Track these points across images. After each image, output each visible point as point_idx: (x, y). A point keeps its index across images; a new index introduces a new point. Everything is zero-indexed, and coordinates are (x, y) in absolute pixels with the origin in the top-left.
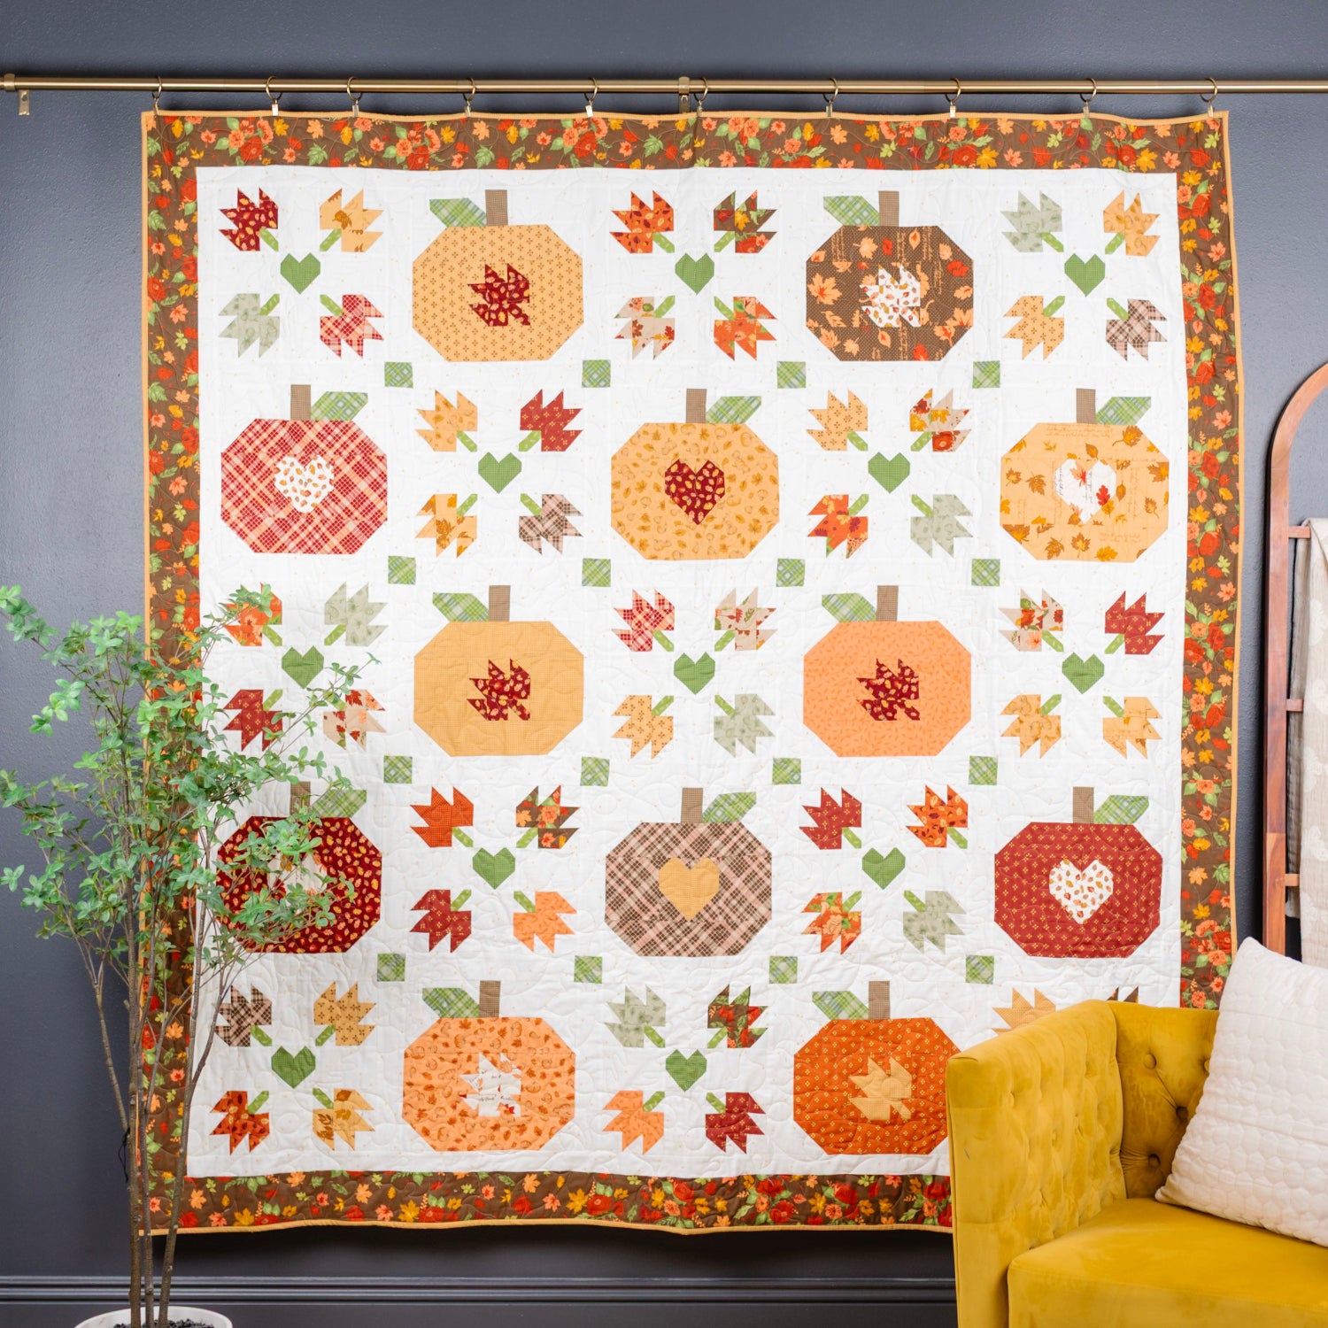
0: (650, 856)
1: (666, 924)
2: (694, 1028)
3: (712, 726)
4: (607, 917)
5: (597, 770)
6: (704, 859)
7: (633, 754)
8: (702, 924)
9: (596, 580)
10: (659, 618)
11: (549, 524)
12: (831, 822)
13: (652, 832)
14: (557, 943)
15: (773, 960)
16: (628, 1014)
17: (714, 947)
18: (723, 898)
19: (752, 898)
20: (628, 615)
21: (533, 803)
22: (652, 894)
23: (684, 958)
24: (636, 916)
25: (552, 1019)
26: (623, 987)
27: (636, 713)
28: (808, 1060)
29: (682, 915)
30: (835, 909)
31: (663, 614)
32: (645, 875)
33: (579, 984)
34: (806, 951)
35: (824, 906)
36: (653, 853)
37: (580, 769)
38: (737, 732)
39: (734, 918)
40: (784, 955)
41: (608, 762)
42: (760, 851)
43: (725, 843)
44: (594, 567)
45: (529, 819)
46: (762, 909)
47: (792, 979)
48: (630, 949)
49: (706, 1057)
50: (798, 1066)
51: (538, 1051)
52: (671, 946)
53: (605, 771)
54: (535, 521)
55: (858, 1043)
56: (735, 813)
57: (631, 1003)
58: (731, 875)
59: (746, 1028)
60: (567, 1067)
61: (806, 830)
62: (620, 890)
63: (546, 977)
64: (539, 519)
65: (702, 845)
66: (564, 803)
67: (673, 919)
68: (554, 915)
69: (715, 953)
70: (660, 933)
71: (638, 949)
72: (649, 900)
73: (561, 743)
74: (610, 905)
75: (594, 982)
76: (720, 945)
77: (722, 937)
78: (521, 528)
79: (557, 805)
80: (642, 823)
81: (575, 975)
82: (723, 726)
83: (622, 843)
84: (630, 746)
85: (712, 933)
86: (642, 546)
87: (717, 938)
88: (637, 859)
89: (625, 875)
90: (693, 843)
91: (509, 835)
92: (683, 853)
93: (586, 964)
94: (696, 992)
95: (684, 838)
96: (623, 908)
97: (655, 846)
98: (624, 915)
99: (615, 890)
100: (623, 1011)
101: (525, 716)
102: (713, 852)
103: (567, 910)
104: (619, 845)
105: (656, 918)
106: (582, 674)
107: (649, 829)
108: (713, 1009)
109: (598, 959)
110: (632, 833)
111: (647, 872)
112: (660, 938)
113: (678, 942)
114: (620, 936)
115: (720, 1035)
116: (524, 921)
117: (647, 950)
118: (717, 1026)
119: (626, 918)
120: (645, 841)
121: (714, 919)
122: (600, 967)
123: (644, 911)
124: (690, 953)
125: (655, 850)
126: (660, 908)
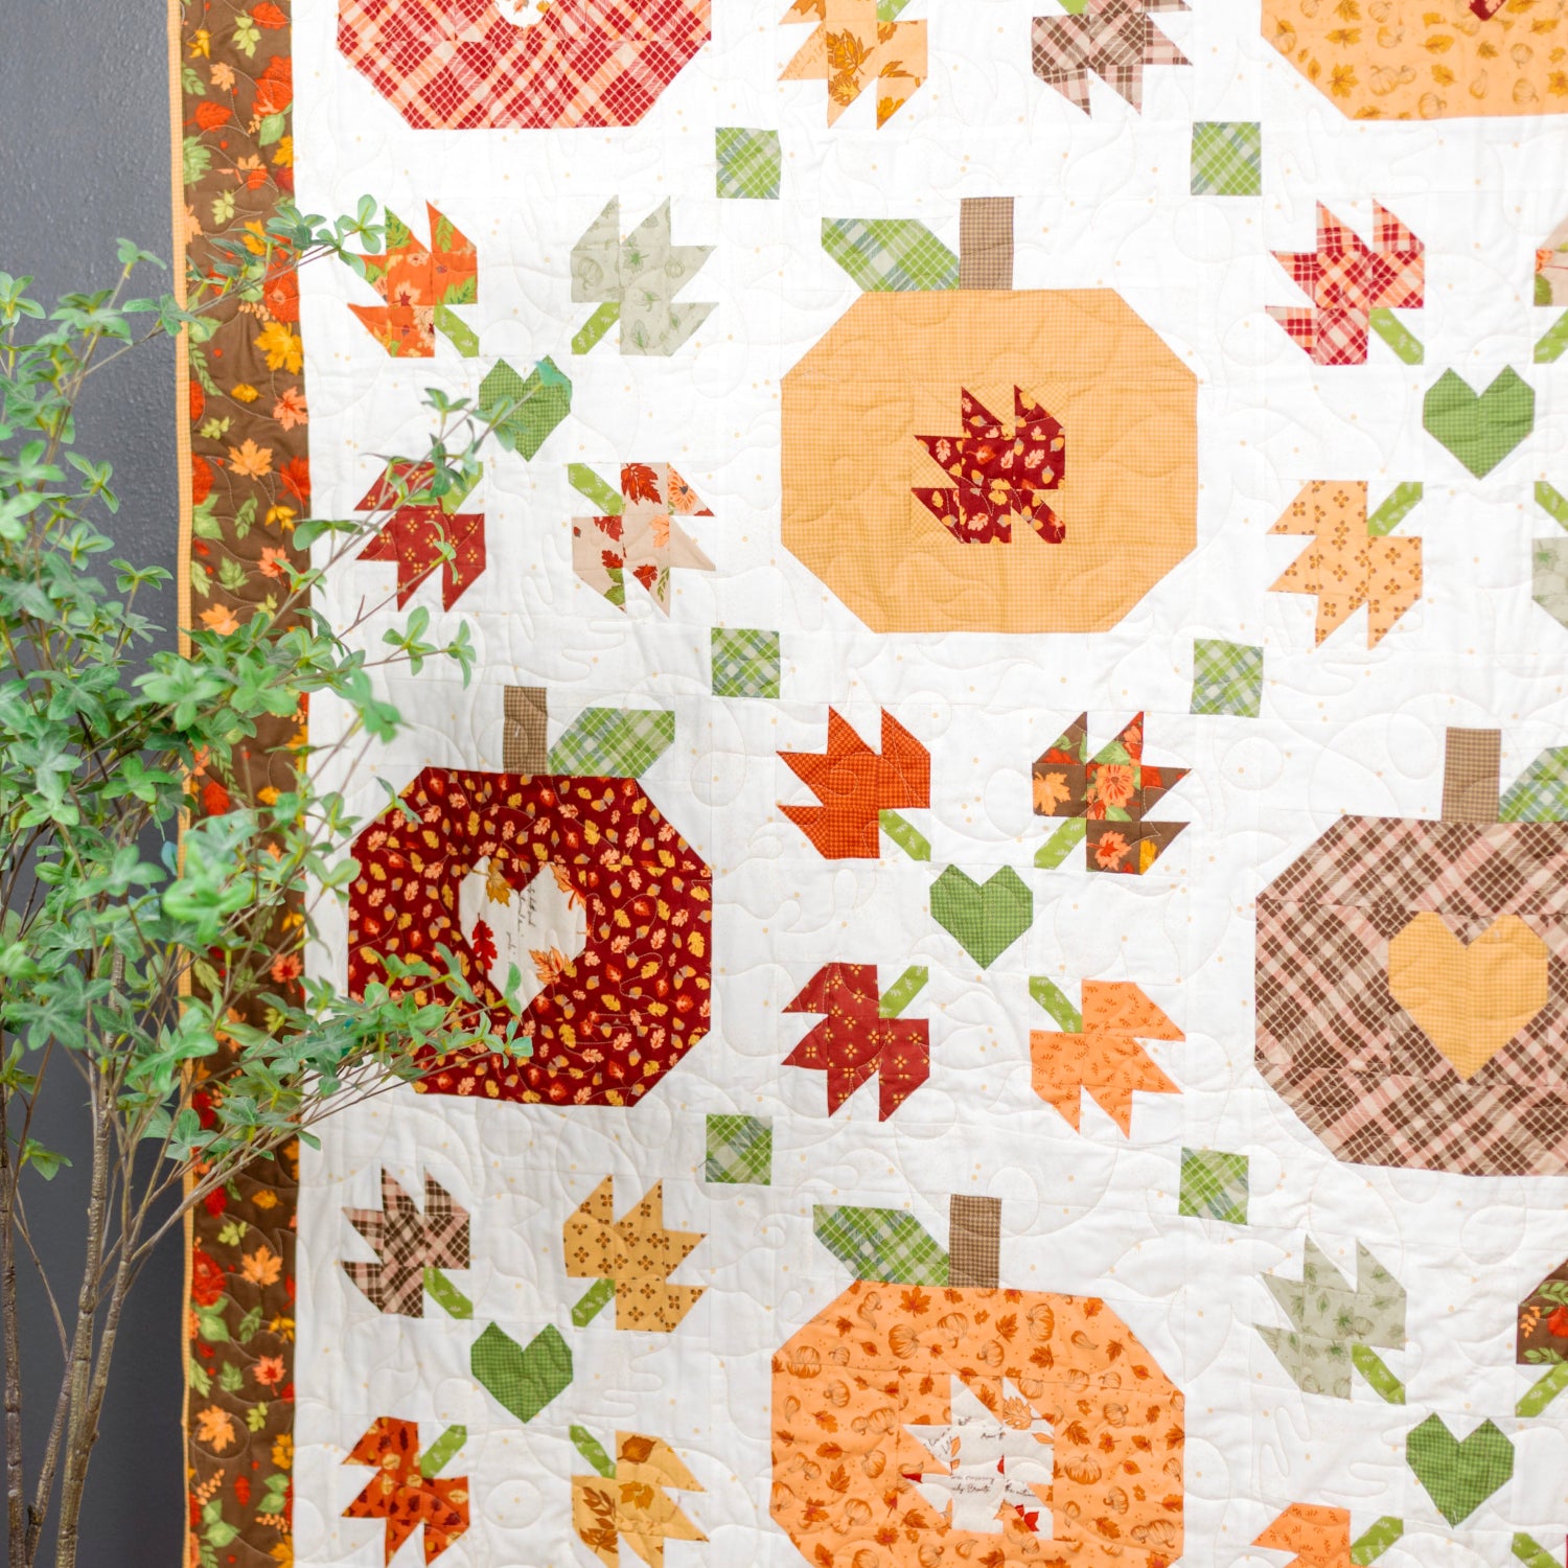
0: (1364, 902)
1: (1407, 1083)
2: (1480, 1361)
3: (1527, 564)
4: (1260, 1055)
5: (1233, 674)
6: (1506, 919)
7: (1321, 635)
8: (1501, 1090)
9: (1225, 176)
10: (1384, 275)
11: (1107, 36)
13: (1370, 840)
14: (1136, 1112)
16: (1311, 1308)
17: (1533, 1150)
18: (1560, 1024)
20: (1305, 268)
21: (1075, 753)
22: (1371, 1003)
23: (1453, 1178)
24: (1332, 1058)
25: (1127, 1302)
26: (1299, 1237)
27: (1326, 527)
29: (1448, 1062)
31: (1396, 265)
32: (1354, 951)
33: (1192, 1220)
36: (1373, 895)
37: (1190, 670)
41: (1258, 654)
43: (1563, 876)
44: (1221, 143)
45: (1064, 795)
48: (1316, 1141)
49: (1510, 1437)
51: (1095, 1379)
52: (1421, 1141)
53: (1254, 678)
54: (1071, 29)
57: (1320, 1279)
60: (1164, 1426)
62: (1292, 986)
63: (1111, 1197)
64: (1082, 23)
65: (1497, 881)
66: (1152, 757)
67: (1426, 1071)
68: (1129, 1041)
69: (1537, 1166)
70: (1393, 1105)
71: (1338, 1143)
72: (1362, 1019)
73: (1143, 603)
74: (1267, 1025)
75: (1227, 1217)
76: (1549, 1147)
77: (1557, 1127)
78: (1038, 49)
79: (1134, 762)
80: (1345, 818)
81: (1182, 1197)
82: (1560, 566)
83: (1296, 866)
84: (1315, 613)
85: (1529, 1113)
86: (1340, 84)
87: (1543, 1127)
88: (1334, 909)
89: (1302, 949)
90: (1475, 875)
91: (1018, 835)
92: (1449, 900)
93: (1209, 1172)
94: (1484, 1268)
95: (1452, 860)
96: (1299, 1035)
97: (1378, 879)
98: (1301, 1053)
99: (1280, 986)
100: (1300, 1299)
101: (1052, 534)
102: (1530, 901)
103: (1160, 1031)
104: (1289, 872)
105: (1382, 1066)
106: (1192, 424)
107: (1363, 832)
108: (1531, 1313)
109: (1238, 1160)
110: (1320, 842)
111: (1359, 944)
112: (1392, 1119)
113: (1437, 1133)
114: (1293, 1106)
115: (1550, 1382)
116: (1055, 1053)
117: (1359, 1146)
118: (1543, 1360)
119: (1306, 1061)
120: (1352, 864)
121: (1533, 1077)
122: (1244, 1182)
123: (1350, 1044)
124: (1467, 1165)
125: (1379, 890)
126: (1392, 1041)
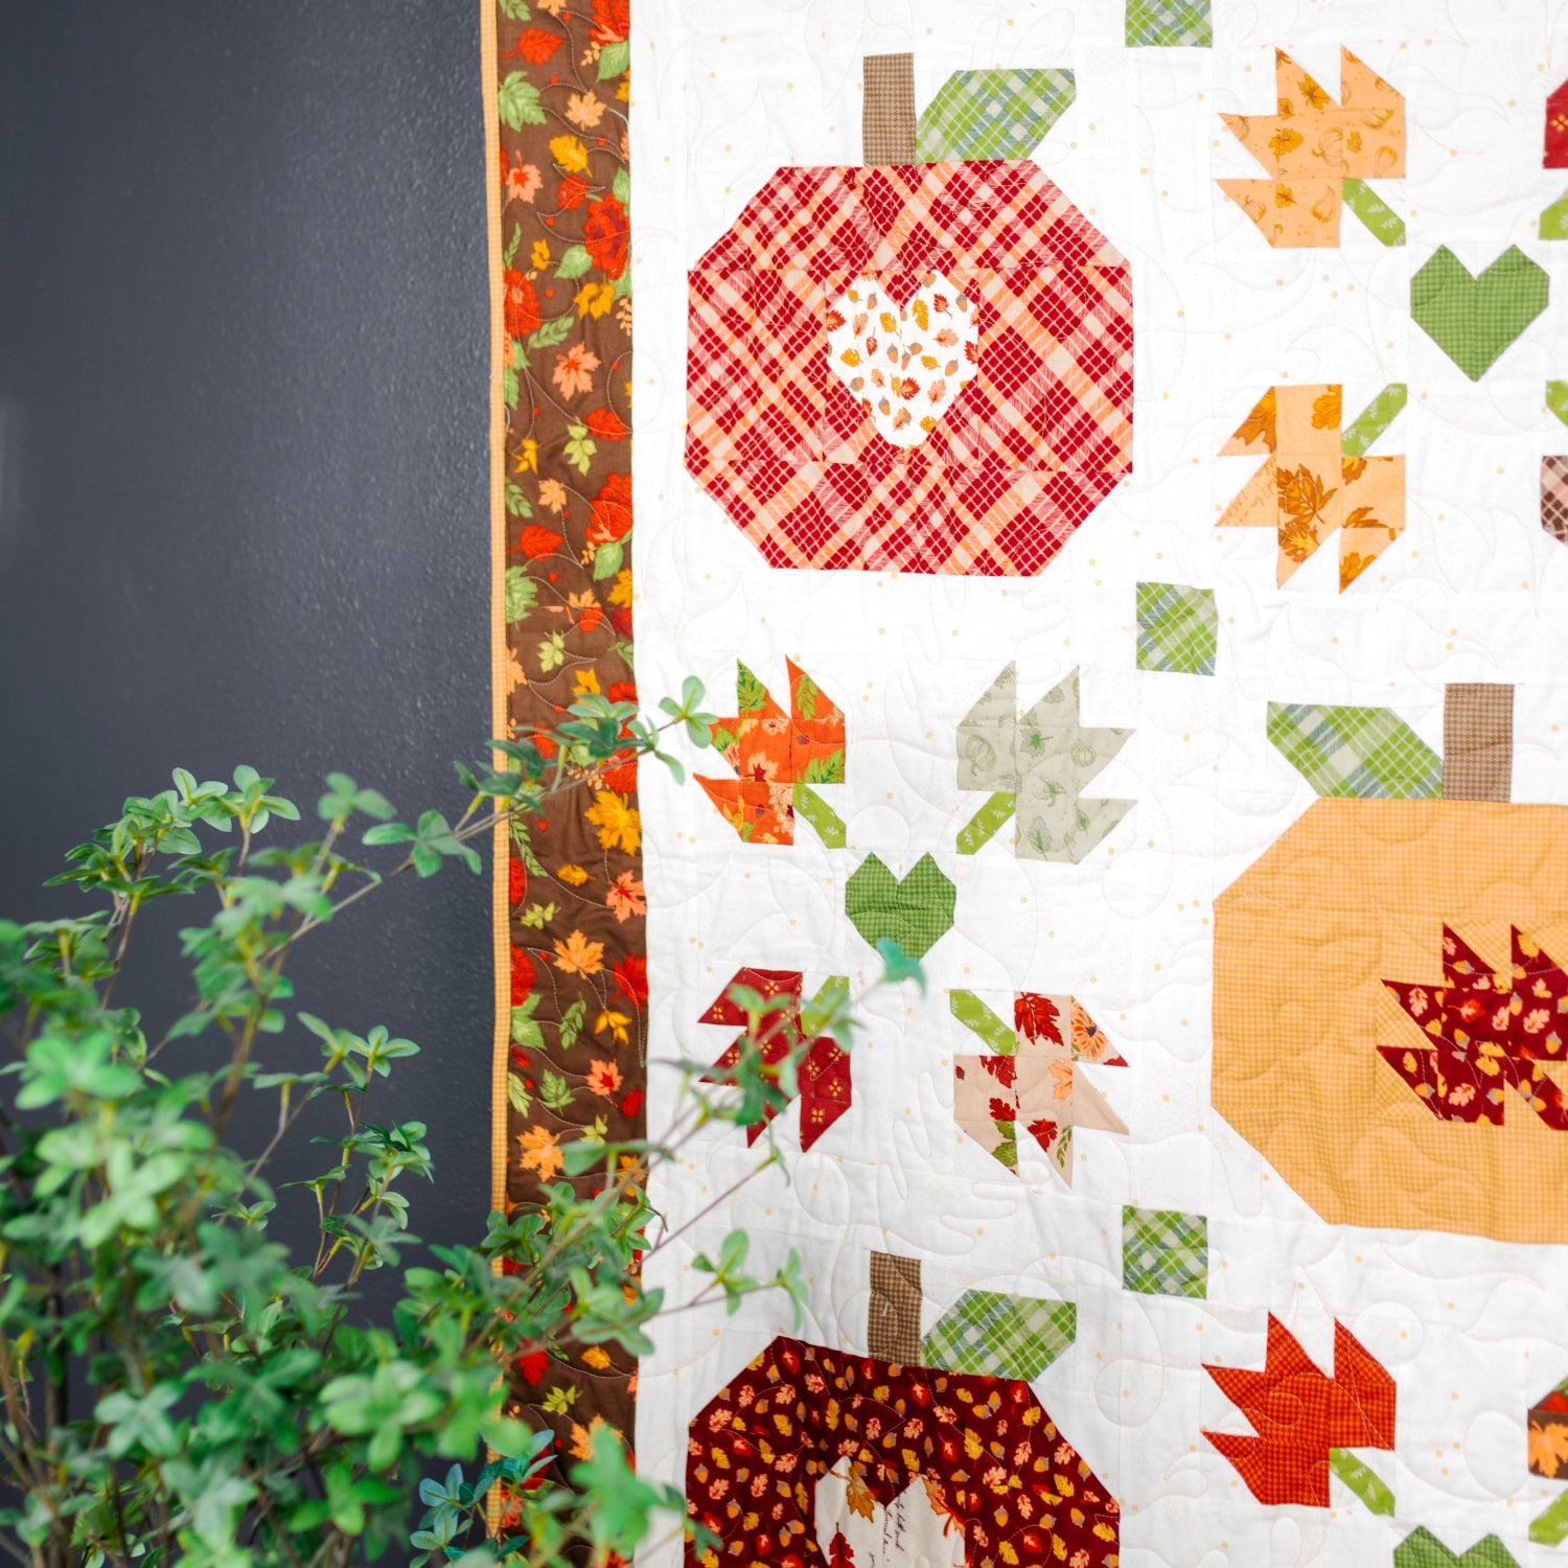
78: (1549, 496)
91: (1509, 1497)
101: (1558, 1117)
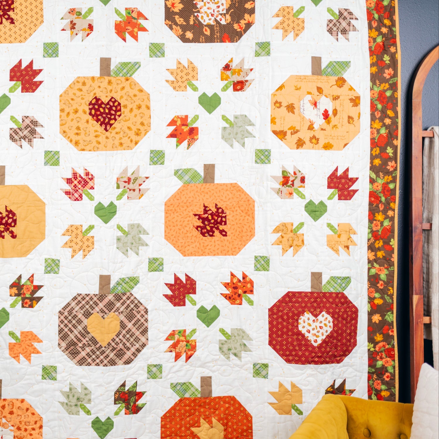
1: (91, 348)
2: (107, 405)
3: (115, 241)
4: (59, 345)
5: (53, 265)
6: (112, 313)
7: (73, 256)
8: (111, 349)
9: (51, 162)
10: (86, 183)
11: (26, 132)
12: (180, 292)
13: (83, 299)
14: (32, 358)
15: (149, 367)
16: (71, 397)
17: (117, 360)
18: (122, 334)
19: (137, 333)
20: (69, 181)
21: (19, 283)
22: (83, 332)
23: (101, 367)
24: (75, 344)
25: (30, 399)
26: (68, 382)
27: (74, 235)
28: (168, 420)
29: (100, 344)
30: (182, 338)
31: (88, 181)
32: (80, 322)
33: (45, 380)
34: (167, 361)
35: (177, 337)
36: (84, 310)
37: (44, 265)
38: (129, 244)
39: (128, 344)
40: (155, 364)
41: (59, 261)
42: (141, 307)
43: (123, 304)
44: (51, 155)
45: (16, 292)
46: (143, 339)
47: (160, 376)
48: (72, 362)
49: (113, 420)
50: (163, 423)
51: (23, 416)
52: (94, 360)
53: (58, 266)
54: (18, 131)
55: (195, 410)
56: (128, 288)
57: (73, 391)
58: (126, 321)
59: (135, 403)
60: (38, 425)
61: (166, 296)
62: (66, 330)
63: (26, 377)
64: (20, 129)
65: (110, 306)
66: (36, 283)
67: (95, 346)
68: (31, 344)
69: (118, 363)
70: (88, 353)
71: (77, 362)
72: (82, 336)
73: (34, 251)
74: (61, 338)
75: (52, 379)
76: (120, 359)
77: (122, 355)
78: (11, 135)
79: (32, 284)
80: (78, 294)
81: (42, 376)
82: (122, 241)
83: (67, 305)
84: (71, 252)
85: (116, 353)
86: (77, 143)
87: (119, 355)
88: (75, 313)
89: (69, 322)
90: (106, 305)
91: (6, 301)
92: (100, 310)
93: (48, 370)
94: (107, 385)
95: (101, 302)
96: (68, 340)
97: (85, 307)
98: (68, 343)
99: (63, 330)
100: (68, 395)
101: (14, 236)
102: (116, 309)
103: (38, 341)
104: (66, 306)
105: (86, 345)
106: (44, 213)
107: (82, 297)
108: (117, 394)
109: (54, 367)
110: (72, 299)
111: (81, 320)
112: (88, 356)
113: (98, 358)
114: (66, 355)
115: (121, 408)
116: (14, 347)
117: (81, 362)
118: (119, 403)
119: (69, 345)
120: (79, 304)
121: (117, 345)
122: (56, 371)
123: (79, 341)
124: (104, 364)
125: (85, 309)
126: (88, 340)
